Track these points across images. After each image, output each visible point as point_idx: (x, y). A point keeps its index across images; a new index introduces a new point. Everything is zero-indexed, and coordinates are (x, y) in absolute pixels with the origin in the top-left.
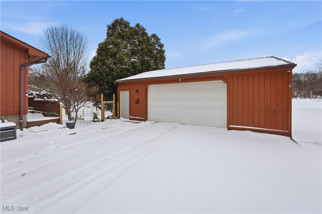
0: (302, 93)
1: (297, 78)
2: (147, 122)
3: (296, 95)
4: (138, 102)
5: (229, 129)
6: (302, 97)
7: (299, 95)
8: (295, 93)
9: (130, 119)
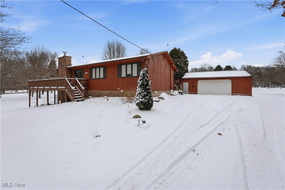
0: (263, 83)
1: (259, 71)
2: (197, 95)
3: (258, 84)
4: (193, 87)
5: (233, 95)
6: (262, 86)
7: (260, 85)
8: (257, 83)
9: (189, 94)
